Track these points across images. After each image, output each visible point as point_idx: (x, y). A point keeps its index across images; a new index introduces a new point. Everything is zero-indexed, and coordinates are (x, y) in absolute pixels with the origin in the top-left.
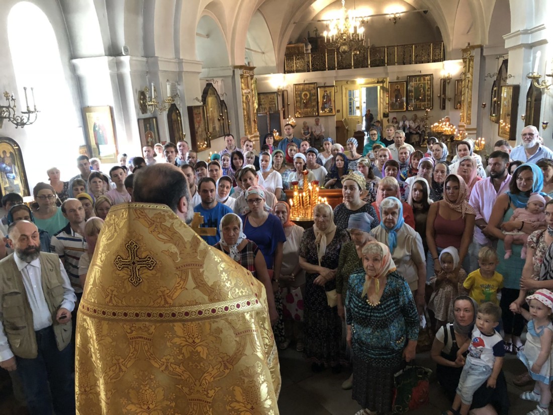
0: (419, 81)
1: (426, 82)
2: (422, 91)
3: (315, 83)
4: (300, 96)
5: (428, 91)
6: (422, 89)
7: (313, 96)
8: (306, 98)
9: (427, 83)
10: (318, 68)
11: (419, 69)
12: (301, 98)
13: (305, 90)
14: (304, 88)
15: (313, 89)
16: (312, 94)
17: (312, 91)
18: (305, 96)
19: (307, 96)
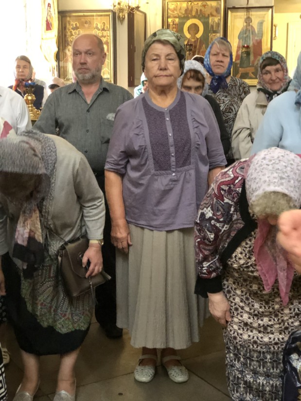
7: (215, 31)
13: (194, 13)
14: (190, 8)
15: (214, 13)
16: (212, 26)
17: (210, 18)
18: (191, 32)
19: (198, 31)
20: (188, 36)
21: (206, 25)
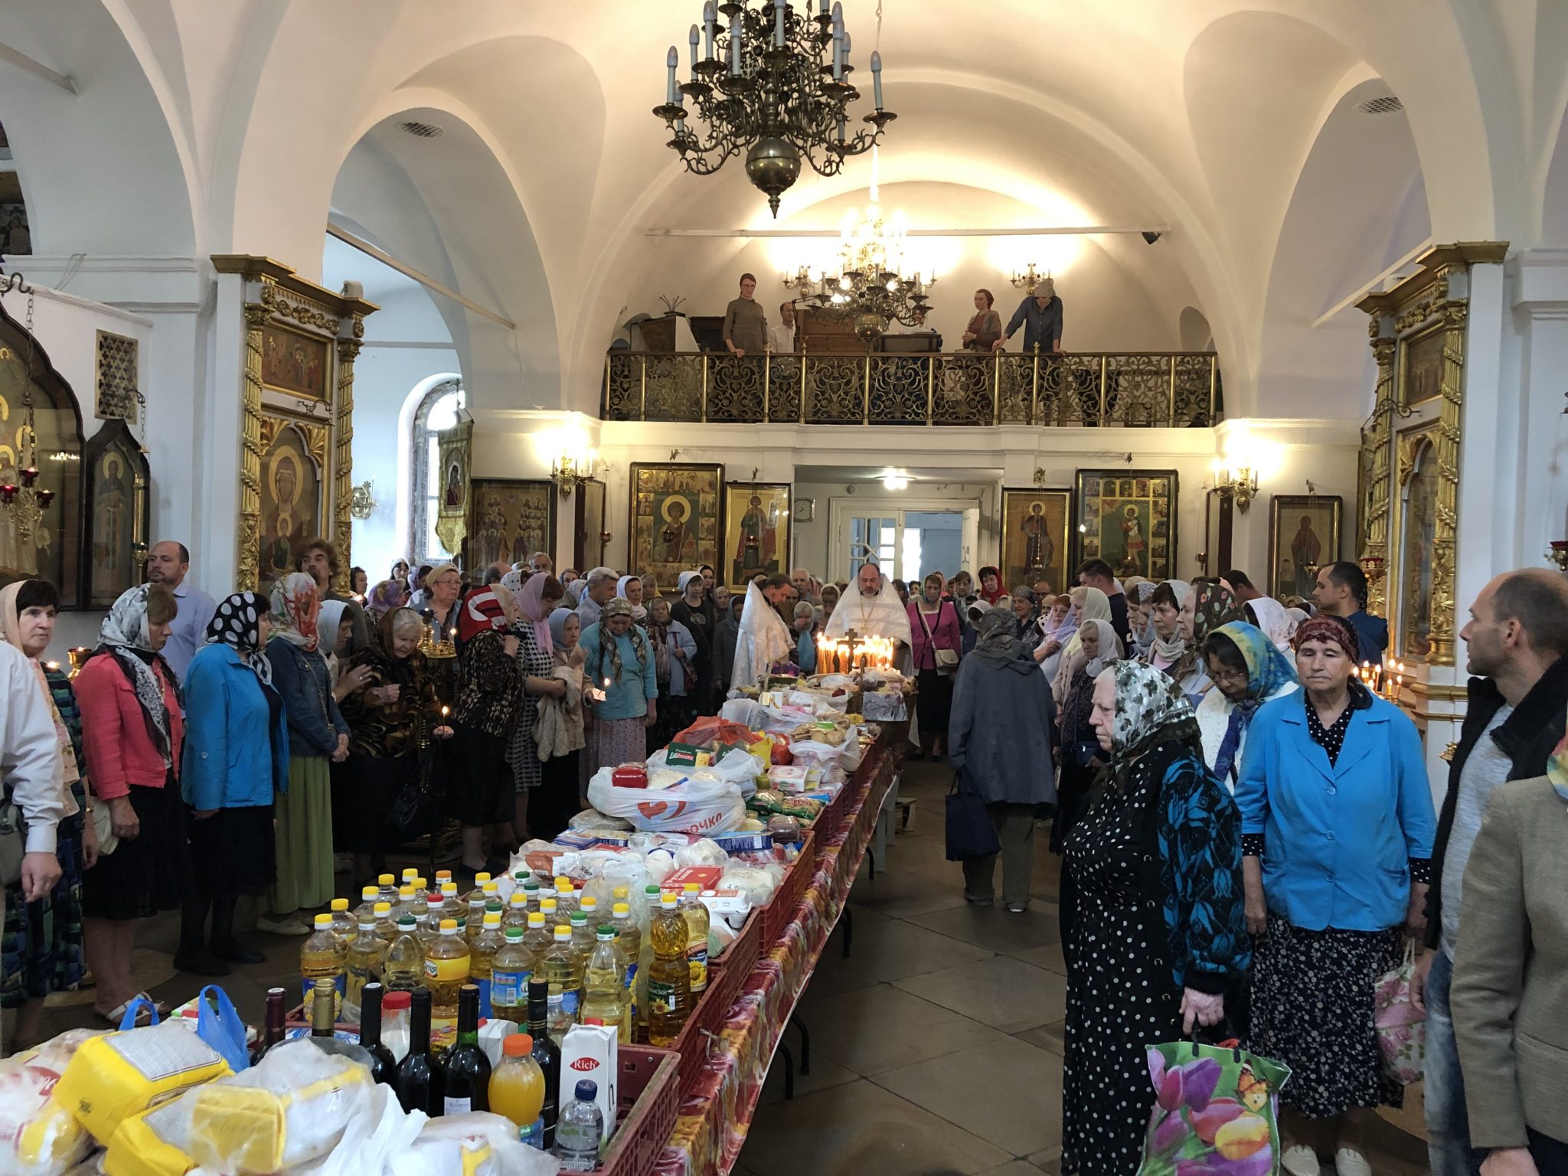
0: (1122, 494)
1: (1151, 499)
2: (1134, 532)
3: (716, 466)
4: (656, 509)
5: (1154, 535)
6: (1132, 524)
7: (707, 515)
8: (676, 520)
9: (1156, 503)
10: (735, 412)
11: (1127, 450)
12: (659, 520)
13: (677, 488)
14: (671, 479)
15: (707, 488)
16: (704, 507)
17: (701, 496)
18: (673, 513)
19: (682, 512)
20: (668, 519)
21: (694, 504)
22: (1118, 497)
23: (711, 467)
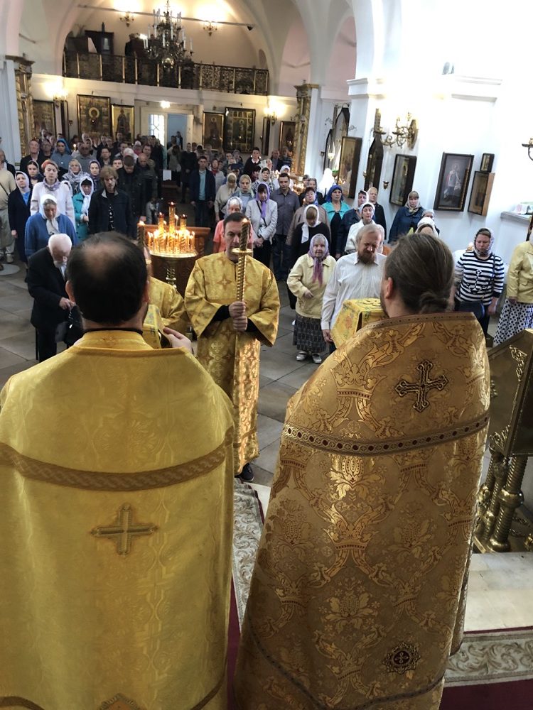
1: (247, 118)
2: (242, 129)
3: (108, 98)
4: (87, 112)
5: (249, 130)
6: (242, 126)
7: (105, 115)
8: (94, 116)
9: (249, 120)
11: (241, 101)
12: (88, 116)
13: (93, 105)
14: (92, 101)
15: (104, 105)
17: (103, 108)
18: (93, 114)
19: (96, 114)
21: (100, 111)
22: (238, 117)
23: (106, 98)
